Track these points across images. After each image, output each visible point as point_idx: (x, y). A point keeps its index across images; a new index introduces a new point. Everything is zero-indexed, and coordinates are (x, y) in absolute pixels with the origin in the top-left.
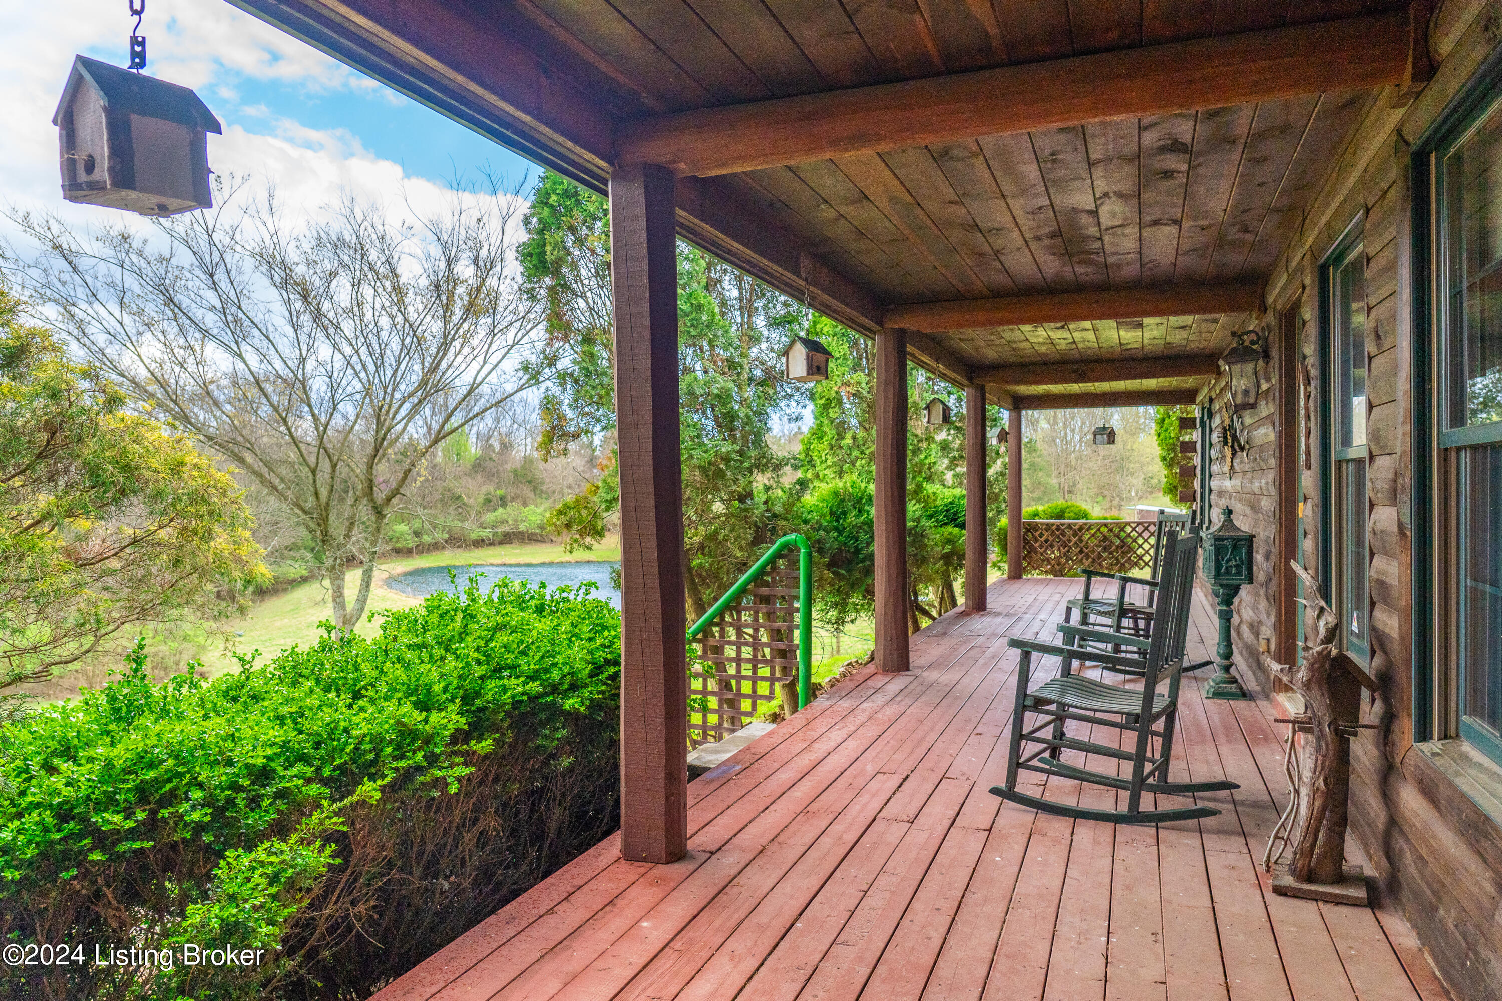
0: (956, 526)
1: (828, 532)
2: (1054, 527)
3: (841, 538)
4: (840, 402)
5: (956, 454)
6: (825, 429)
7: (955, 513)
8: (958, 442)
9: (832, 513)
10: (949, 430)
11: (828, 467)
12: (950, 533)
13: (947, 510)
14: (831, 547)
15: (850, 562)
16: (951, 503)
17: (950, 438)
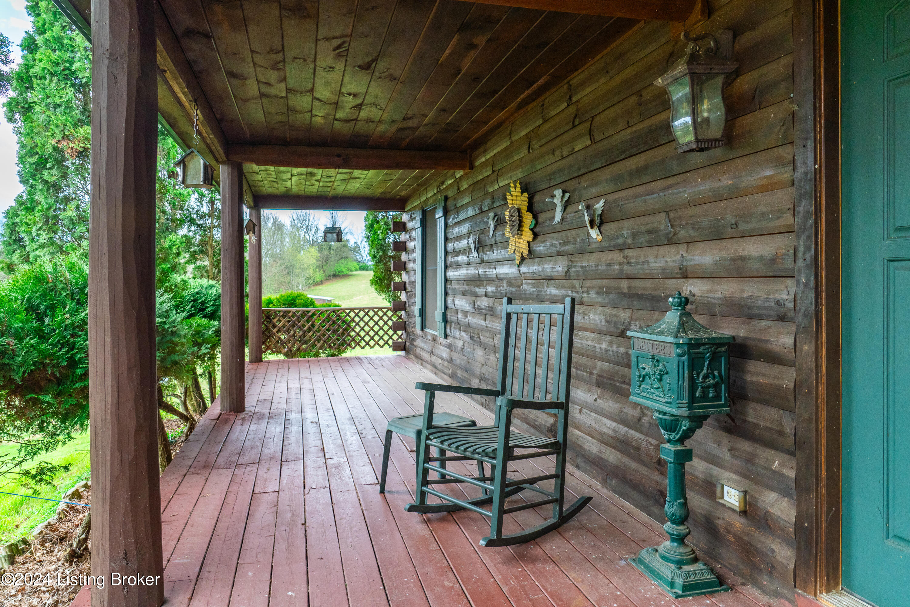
0: (205, 317)
1: (20, 339)
2: (290, 314)
3: (45, 347)
4: (60, 162)
5: (197, 249)
6: (38, 197)
7: (203, 303)
8: (198, 237)
9: (31, 308)
10: (189, 227)
11: (42, 246)
12: (199, 325)
13: (194, 301)
14: (24, 363)
15: (59, 382)
16: (198, 293)
17: (191, 234)
